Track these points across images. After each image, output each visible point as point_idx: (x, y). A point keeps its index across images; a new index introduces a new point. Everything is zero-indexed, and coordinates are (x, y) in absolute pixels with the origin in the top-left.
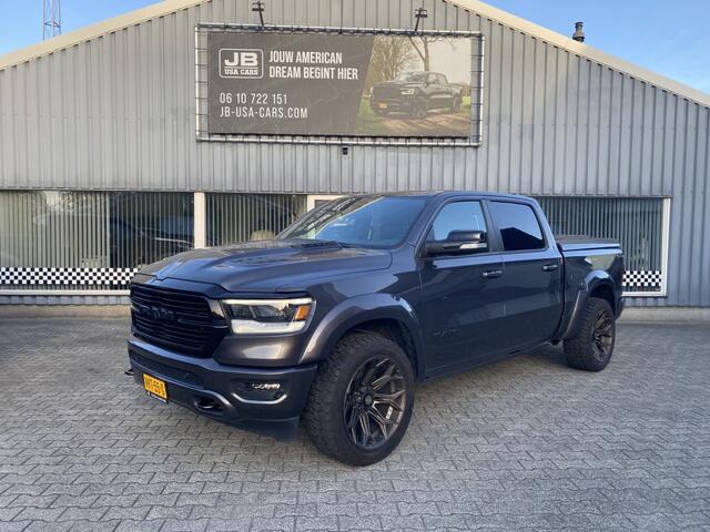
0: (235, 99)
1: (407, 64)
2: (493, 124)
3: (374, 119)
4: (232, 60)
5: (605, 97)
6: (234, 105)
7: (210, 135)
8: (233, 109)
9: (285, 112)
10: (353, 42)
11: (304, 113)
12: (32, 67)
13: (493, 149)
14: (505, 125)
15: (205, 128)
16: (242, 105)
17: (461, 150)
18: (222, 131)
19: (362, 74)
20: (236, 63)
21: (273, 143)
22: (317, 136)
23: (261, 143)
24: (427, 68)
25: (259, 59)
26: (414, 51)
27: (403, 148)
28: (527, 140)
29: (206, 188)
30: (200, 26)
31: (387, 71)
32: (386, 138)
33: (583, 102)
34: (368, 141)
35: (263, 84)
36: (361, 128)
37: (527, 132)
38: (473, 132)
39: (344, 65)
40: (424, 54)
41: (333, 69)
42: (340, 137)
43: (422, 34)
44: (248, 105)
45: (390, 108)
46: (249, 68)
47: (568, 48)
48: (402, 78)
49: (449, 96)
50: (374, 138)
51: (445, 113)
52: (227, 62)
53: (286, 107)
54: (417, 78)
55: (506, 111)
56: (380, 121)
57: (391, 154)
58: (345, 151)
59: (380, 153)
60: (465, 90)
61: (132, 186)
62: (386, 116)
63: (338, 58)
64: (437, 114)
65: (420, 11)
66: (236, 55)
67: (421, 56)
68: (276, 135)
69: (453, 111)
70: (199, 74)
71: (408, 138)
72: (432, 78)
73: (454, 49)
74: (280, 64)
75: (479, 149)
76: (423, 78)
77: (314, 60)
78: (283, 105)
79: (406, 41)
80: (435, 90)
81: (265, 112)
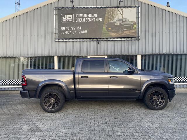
0: (66, 29)
1: (116, 16)
2: (143, 33)
3: (107, 33)
4: (65, 17)
5: (178, 23)
6: (65, 30)
7: (59, 39)
8: (65, 32)
9: (81, 32)
10: (100, 11)
11: (86, 32)
12: (8, 22)
13: (144, 40)
14: (147, 33)
15: (57, 37)
16: (68, 30)
17: (134, 41)
18: (62, 38)
19: (103, 20)
20: (66, 18)
21: (77, 41)
22: (90, 39)
23: (74, 41)
24: (123, 17)
25: (73, 17)
26: (119, 12)
27: (116, 41)
28: (154, 38)
29: (58, 55)
30: (55, 8)
31: (110, 19)
32: (111, 38)
33: (171, 25)
34: (105, 39)
35: (74, 24)
36: (103, 36)
37: (154, 35)
38: (137, 36)
39: (98, 17)
40: (122, 13)
41: (94, 19)
42: (97, 39)
43: (121, 7)
44: (70, 30)
45: (112, 29)
46: (70, 19)
47: (166, 9)
48: (115, 20)
49: (129, 25)
50: (107, 38)
52: (63, 18)
53: (81, 30)
54: (120, 20)
55: (147, 29)
56: (109, 33)
57: (112, 43)
58: (99, 43)
59: (109, 43)
60: (134, 23)
61: (36, 55)
62: (111, 32)
63: (96, 15)
64: (126, 30)
66: (66, 16)
67: (120, 13)
68: (78, 39)
69: (131, 30)
70: (55, 22)
71: (118, 38)
72: (124, 20)
74: (79, 18)
75: (139, 41)
76: (122, 20)
77: (89, 16)
78: (80, 30)
79: (116, 9)
80: (125, 24)
81: (74, 32)
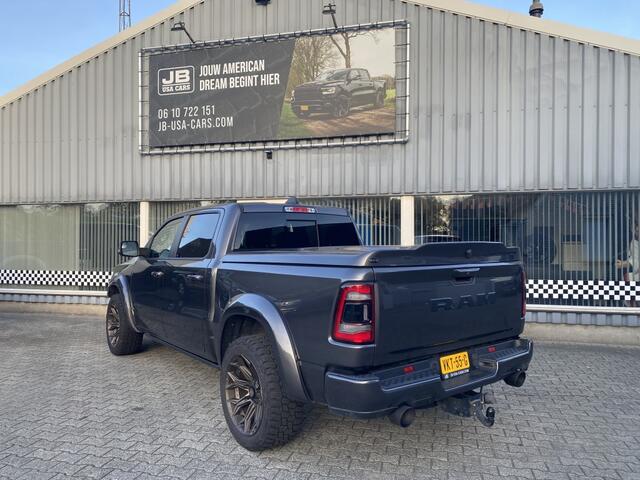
0: (170, 114)
1: (327, 63)
2: (423, 116)
3: (296, 122)
4: (168, 79)
5: (560, 74)
6: (170, 120)
7: (151, 148)
8: (169, 123)
9: (213, 123)
10: (275, 50)
11: (230, 121)
13: (423, 143)
14: (436, 117)
15: (147, 143)
16: (176, 119)
17: (388, 147)
18: (162, 143)
19: (284, 79)
20: (172, 80)
22: (243, 143)
23: (194, 153)
24: (348, 65)
25: (191, 75)
26: (335, 49)
28: (462, 131)
29: (148, 198)
30: (144, 52)
31: (307, 73)
32: (308, 140)
35: (195, 98)
36: (284, 133)
37: (462, 121)
38: (399, 128)
39: (267, 71)
40: (345, 51)
41: (256, 76)
42: (263, 142)
43: (342, 31)
44: (181, 118)
45: (312, 110)
46: (182, 84)
47: (510, 24)
48: (322, 77)
49: (371, 91)
51: (366, 109)
52: (164, 81)
54: (338, 76)
55: (436, 101)
56: (301, 123)
57: (314, 155)
58: (269, 156)
59: (302, 155)
60: (392, 83)
62: (307, 118)
63: (261, 65)
64: (359, 111)
65: (330, 6)
66: (172, 73)
67: (341, 51)
68: (206, 145)
69: (376, 107)
70: (141, 94)
71: (331, 138)
72: (353, 74)
73: (377, 41)
74: (209, 77)
75: (407, 145)
76: (344, 75)
77: (239, 69)
78: (212, 116)
79: (327, 39)
80: (358, 87)
81: (195, 124)
